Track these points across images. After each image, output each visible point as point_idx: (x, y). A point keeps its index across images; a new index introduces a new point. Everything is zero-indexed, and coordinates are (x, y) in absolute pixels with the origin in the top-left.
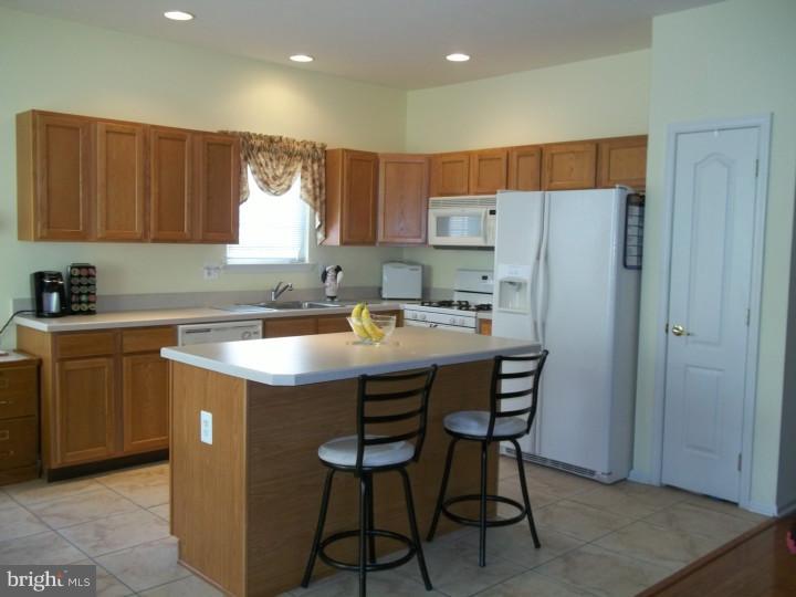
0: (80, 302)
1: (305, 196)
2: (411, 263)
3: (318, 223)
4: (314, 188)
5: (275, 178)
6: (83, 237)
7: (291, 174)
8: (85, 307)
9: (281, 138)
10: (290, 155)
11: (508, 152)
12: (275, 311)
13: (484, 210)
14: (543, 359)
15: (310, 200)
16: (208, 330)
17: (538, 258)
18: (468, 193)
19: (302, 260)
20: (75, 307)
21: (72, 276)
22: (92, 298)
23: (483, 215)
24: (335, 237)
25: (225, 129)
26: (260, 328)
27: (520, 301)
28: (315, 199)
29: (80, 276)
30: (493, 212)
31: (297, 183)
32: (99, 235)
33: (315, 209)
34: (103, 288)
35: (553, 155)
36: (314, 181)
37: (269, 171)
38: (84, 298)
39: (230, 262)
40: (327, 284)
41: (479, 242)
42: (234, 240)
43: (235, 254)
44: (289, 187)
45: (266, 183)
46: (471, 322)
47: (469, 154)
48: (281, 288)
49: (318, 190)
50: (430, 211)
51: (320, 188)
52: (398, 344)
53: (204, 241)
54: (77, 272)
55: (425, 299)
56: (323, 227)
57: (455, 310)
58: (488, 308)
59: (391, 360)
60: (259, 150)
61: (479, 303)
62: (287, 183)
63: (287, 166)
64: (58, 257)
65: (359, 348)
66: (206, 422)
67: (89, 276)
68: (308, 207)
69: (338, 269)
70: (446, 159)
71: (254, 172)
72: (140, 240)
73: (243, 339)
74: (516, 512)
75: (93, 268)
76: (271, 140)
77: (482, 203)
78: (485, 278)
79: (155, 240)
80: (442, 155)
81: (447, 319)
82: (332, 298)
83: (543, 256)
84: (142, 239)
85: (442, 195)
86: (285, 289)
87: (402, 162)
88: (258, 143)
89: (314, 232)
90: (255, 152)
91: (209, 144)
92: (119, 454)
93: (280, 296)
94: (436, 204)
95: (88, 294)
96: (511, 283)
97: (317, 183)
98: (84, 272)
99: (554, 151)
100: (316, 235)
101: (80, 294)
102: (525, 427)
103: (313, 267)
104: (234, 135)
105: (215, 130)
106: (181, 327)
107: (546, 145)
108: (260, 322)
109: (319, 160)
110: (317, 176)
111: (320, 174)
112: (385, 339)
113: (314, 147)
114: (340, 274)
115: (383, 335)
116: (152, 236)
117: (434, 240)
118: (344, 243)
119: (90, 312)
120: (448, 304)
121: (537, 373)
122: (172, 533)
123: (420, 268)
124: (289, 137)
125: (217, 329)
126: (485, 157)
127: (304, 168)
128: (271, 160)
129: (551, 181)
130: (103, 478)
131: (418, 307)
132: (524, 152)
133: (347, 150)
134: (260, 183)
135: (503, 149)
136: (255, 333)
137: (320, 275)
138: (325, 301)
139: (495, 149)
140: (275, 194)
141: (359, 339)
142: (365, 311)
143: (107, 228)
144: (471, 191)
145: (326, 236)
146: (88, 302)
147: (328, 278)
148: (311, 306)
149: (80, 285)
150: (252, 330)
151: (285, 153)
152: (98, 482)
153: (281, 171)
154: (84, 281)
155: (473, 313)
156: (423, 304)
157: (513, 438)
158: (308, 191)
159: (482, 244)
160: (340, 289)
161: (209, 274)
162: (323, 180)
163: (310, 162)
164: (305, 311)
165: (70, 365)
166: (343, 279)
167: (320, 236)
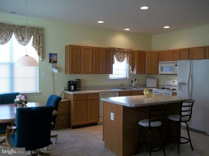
0: (78, 88)
1: (128, 62)
2: (153, 78)
3: (131, 69)
4: (130, 60)
5: (121, 58)
6: (79, 73)
7: (124, 57)
8: (79, 89)
9: (122, 48)
10: (124, 52)
11: (180, 50)
12: (121, 90)
13: (173, 65)
14: (193, 102)
15: (129, 63)
16: (106, 95)
17: (190, 77)
18: (169, 60)
19: (127, 78)
20: (77, 89)
21: (76, 82)
22: (80, 87)
23: (173, 66)
24: (135, 72)
25: (109, 47)
26: (118, 94)
27: (185, 88)
28: (130, 63)
29: (78, 82)
30: (176, 65)
31: (126, 59)
32: (82, 72)
33: (130, 65)
34: (83, 84)
35: (192, 51)
36: (130, 58)
37: (119, 56)
38: (79, 87)
39: (110, 78)
40: (133, 83)
41: (172, 73)
42: (112, 73)
43: (111, 76)
44: (124, 60)
45: (118, 59)
46: (171, 93)
47: (169, 51)
48: (122, 85)
49: (131, 61)
50: (159, 65)
51: (131, 60)
52: (155, 98)
53: (105, 73)
54: (77, 81)
55: (158, 87)
56: (132, 70)
57: (166, 90)
58: (175, 89)
59: (154, 102)
60: (117, 51)
61: (173, 88)
62: (123, 59)
63: (123, 55)
64: (73, 78)
65: (146, 99)
66: (112, 115)
67: (80, 82)
68: (128, 65)
69: (136, 80)
70: (163, 52)
71: (116, 57)
72: (91, 73)
73: (114, 97)
74: (186, 141)
75: (81, 80)
76: (120, 49)
77: (173, 63)
78: (174, 82)
79: (94, 73)
80: (162, 51)
81: (164, 92)
82: (134, 87)
83: (191, 76)
84: (92, 73)
85: (162, 61)
86: (123, 85)
87: (152, 53)
88: (117, 50)
89: (130, 71)
90: (116, 52)
91: (106, 51)
92: (87, 123)
93: (122, 86)
94: (161, 63)
95: (80, 86)
96: (182, 83)
97: (131, 59)
98: (79, 81)
99: (193, 50)
100: (130, 72)
101: (78, 86)
102: (189, 119)
103: (129, 79)
104: (111, 48)
105: (107, 47)
106: (100, 94)
107: (191, 48)
108: (118, 93)
109: (131, 53)
110: (130, 57)
111: (131, 57)
112: (152, 97)
113: (130, 50)
114: (136, 81)
115: (152, 96)
116: (94, 72)
117: (160, 72)
118: (137, 73)
119: (80, 90)
120: (164, 88)
121: (192, 106)
122: (103, 141)
123: (156, 79)
124: (124, 48)
125: (108, 94)
126: (174, 52)
127: (127, 55)
128: (120, 54)
129: (192, 57)
130: (83, 128)
131: (156, 89)
132: (184, 50)
133: (138, 51)
134: (117, 59)
135: (178, 49)
136: (117, 95)
137: (131, 81)
138: (132, 88)
139: (176, 49)
140: (121, 62)
141: (146, 97)
142: (147, 90)
143: (84, 71)
144: (170, 60)
145: (133, 72)
146: (80, 88)
147: (133, 82)
148: (129, 89)
149: (78, 84)
150: (116, 95)
151: (123, 52)
152: (83, 129)
153: (122, 56)
154: (79, 83)
155: (171, 91)
156: (157, 89)
157: (185, 122)
158: (128, 61)
159: (173, 73)
160: (136, 85)
161: (105, 81)
162: (132, 58)
163: (129, 54)
164: (128, 90)
165: (77, 102)
166: (137, 82)
167: (131, 72)
